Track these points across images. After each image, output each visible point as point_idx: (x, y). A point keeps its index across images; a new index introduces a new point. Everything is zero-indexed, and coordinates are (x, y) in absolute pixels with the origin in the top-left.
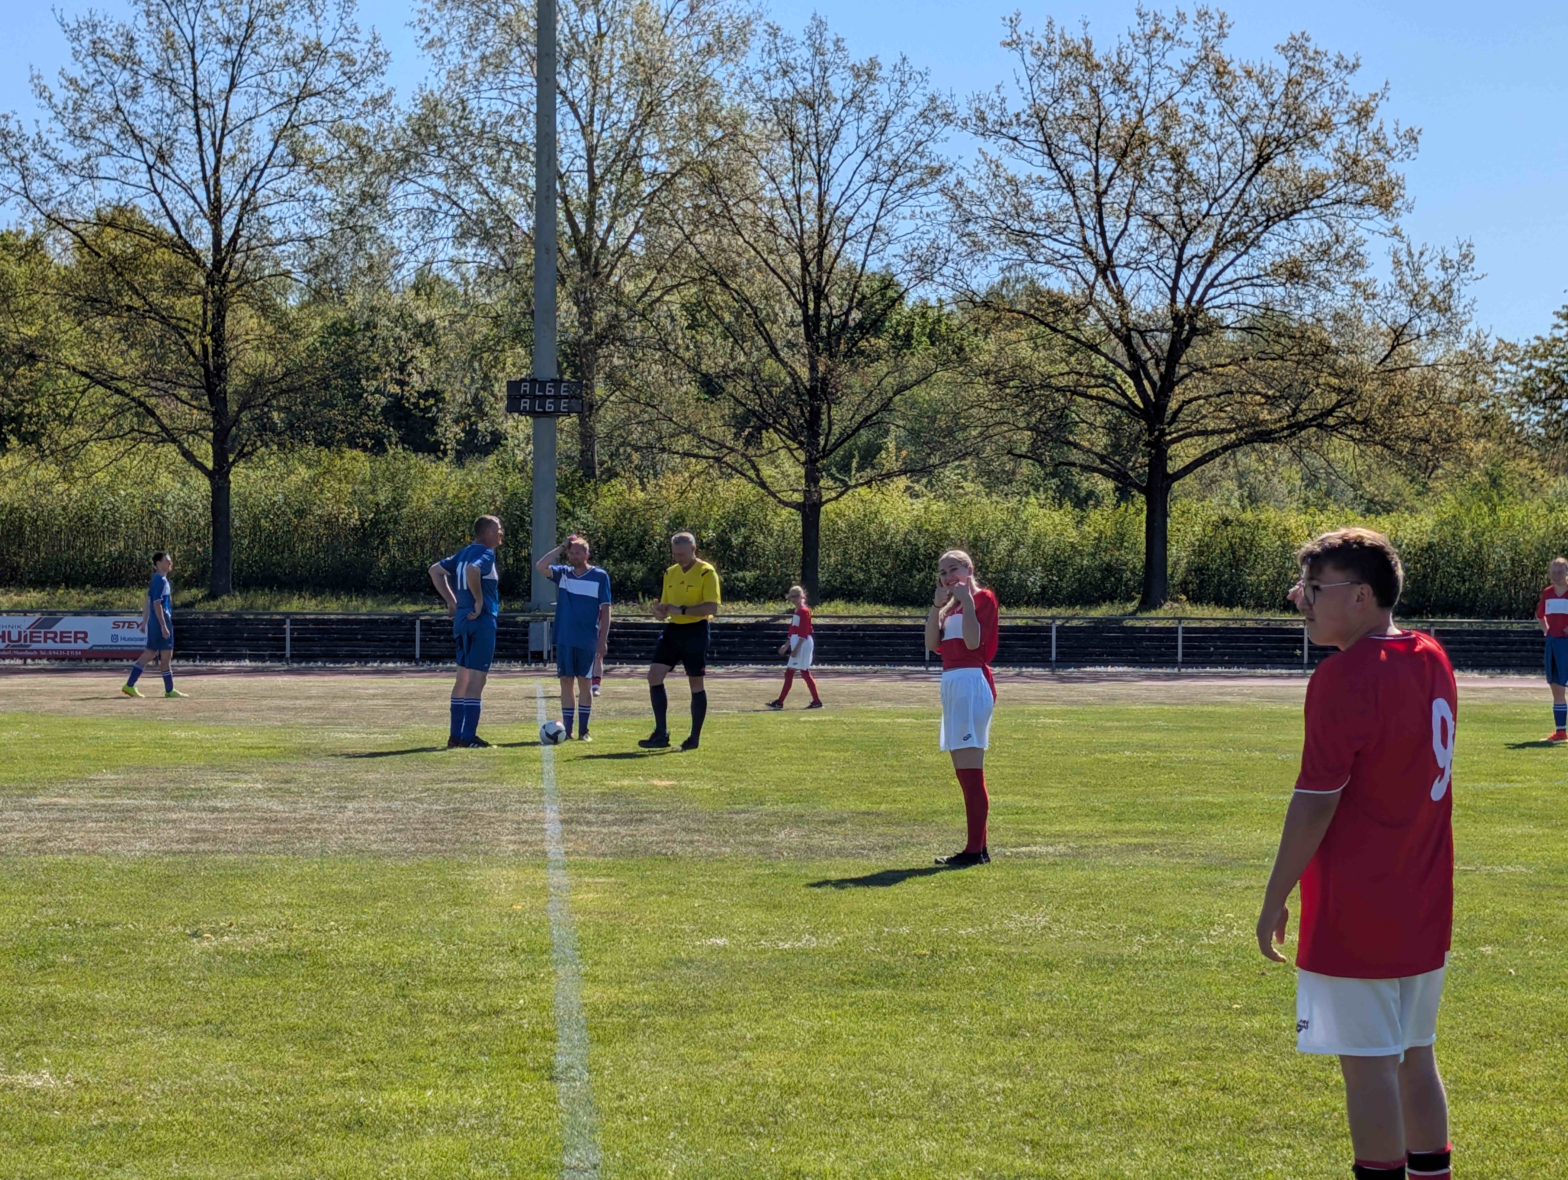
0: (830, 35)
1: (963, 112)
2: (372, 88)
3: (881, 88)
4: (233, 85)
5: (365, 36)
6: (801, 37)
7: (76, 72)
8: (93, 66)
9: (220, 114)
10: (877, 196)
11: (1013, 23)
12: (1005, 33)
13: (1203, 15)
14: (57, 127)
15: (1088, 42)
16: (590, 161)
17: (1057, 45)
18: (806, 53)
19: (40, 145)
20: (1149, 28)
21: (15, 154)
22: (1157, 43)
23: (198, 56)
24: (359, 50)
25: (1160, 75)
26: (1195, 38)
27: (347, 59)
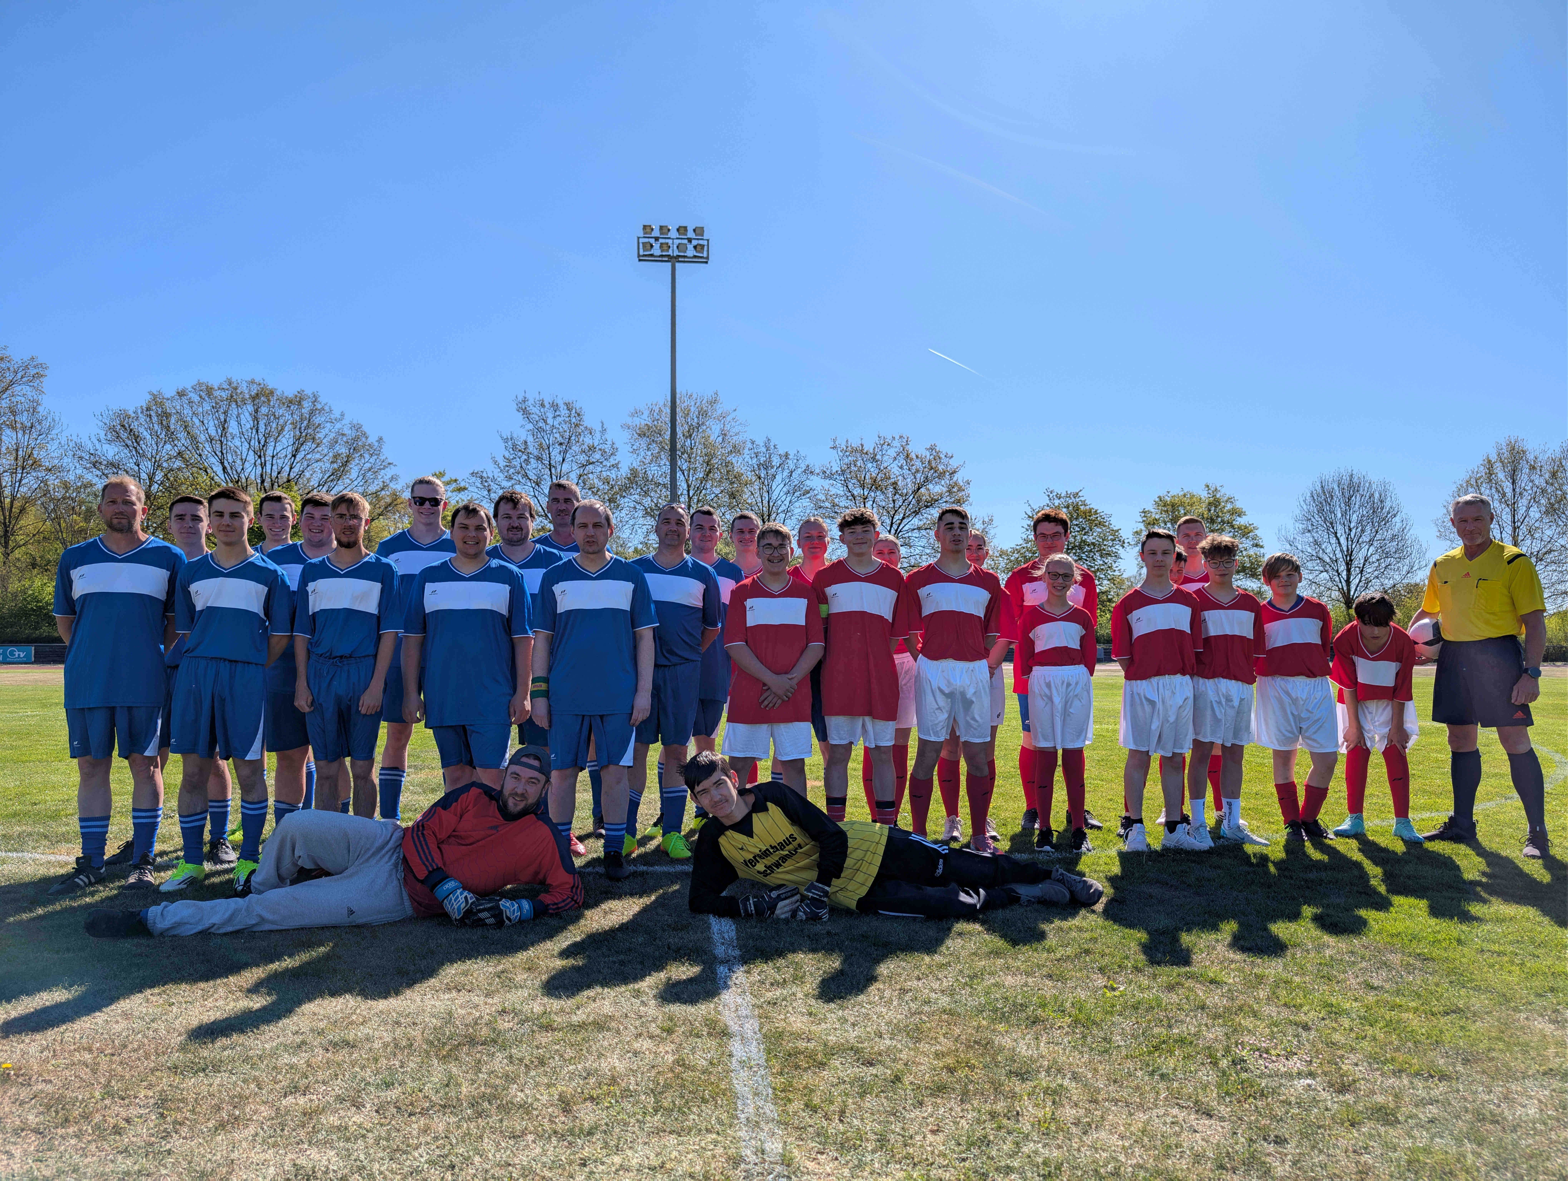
0: (772, 444)
1: (817, 471)
2: (612, 461)
3: (790, 462)
4: (563, 460)
5: (609, 442)
6: (762, 444)
7: (507, 455)
8: (512, 452)
9: (559, 470)
10: (788, 499)
11: (834, 441)
12: (832, 444)
13: (901, 437)
14: (501, 475)
15: (862, 446)
16: (688, 491)
17: (849, 448)
18: (764, 450)
19: (494, 480)
20: (882, 442)
21: (486, 484)
22: (885, 447)
23: (551, 449)
24: (607, 448)
25: (885, 458)
26: (899, 445)
27: (604, 452)
